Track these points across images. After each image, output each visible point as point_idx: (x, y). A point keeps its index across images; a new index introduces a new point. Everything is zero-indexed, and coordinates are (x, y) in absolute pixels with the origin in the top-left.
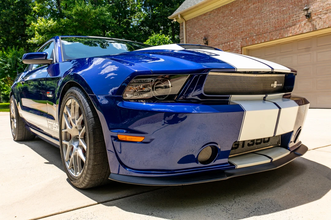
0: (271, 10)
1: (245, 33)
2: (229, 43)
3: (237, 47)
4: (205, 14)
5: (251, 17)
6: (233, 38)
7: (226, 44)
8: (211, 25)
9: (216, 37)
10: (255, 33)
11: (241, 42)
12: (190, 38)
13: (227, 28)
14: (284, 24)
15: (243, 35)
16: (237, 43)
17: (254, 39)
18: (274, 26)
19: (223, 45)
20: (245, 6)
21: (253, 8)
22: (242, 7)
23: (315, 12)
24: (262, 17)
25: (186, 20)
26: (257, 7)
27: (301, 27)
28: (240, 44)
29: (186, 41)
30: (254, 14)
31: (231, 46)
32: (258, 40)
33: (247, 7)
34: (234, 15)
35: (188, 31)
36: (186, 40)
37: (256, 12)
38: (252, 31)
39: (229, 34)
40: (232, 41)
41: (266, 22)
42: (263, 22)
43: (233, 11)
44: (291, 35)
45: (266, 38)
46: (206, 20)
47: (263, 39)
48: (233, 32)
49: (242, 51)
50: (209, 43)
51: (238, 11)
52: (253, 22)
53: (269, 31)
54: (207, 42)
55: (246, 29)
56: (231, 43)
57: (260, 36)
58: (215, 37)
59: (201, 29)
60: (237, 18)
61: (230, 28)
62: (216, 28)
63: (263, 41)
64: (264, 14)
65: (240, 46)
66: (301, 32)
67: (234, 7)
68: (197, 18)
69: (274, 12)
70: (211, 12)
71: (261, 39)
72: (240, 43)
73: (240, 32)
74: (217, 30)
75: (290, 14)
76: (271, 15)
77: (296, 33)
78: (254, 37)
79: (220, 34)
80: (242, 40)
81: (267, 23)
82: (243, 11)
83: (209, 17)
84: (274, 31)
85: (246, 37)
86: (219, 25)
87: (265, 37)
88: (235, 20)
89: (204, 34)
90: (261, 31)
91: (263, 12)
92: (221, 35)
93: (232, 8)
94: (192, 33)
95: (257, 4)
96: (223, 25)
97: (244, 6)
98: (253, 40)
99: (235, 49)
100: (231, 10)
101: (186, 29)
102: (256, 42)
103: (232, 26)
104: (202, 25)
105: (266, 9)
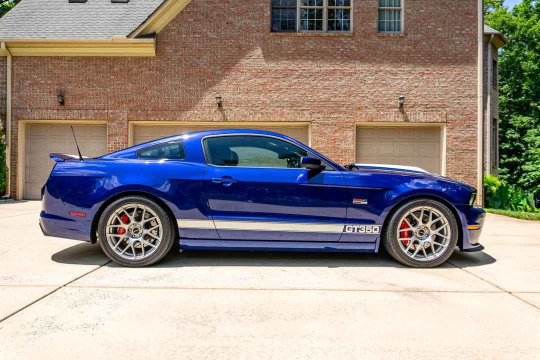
0: (174, 85)
1: (136, 104)
2: (106, 111)
3: (121, 119)
4: (58, 58)
5: (145, 85)
6: (115, 106)
7: (101, 111)
8: (72, 77)
9: (82, 97)
10: (150, 107)
11: (128, 114)
12: (21, 87)
13: (104, 90)
14: (191, 106)
15: (132, 105)
16: (121, 114)
17: (150, 114)
18: (178, 105)
19: (96, 111)
20: (136, 69)
21: (149, 75)
22: (132, 69)
23: (226, 102)
24: (162, 90)
25: (14, 55)
26: (154, 76)
27: (210, 113)
28: (126, 116)
29: (12, 89)
30: (149, 82)
31: (111, 116)
32: (155, 117)
33: (138, 70)
34: (117, 75)
35: (17, 74)
36: (12, 87)
37: (153, 81)
38: (146, 103)
39: (108, 98)
40: (111, 109)
41: (166, 97)
42: (162, 96)
43: (116, 69)
44: (199, 120)
45: (167, 116)
46: (61, 67)
47: (162, 116)
48: (114, 97)
49: (128, 126)
50: (66, 103)
51: (124, 72)
52: (149, 92)
53: (170, 109)
54: (63, 100)
55: (137, 98)
56: (110, 111)
57: (158, 112)
58: (80, 96)
59: (50, 78)
60: (122, 80)
61: (108, 90)
62: (82, 84)
63: (162, 119)
64: (165, 87)
65: (126, 119)
66: (211, 119)
67: (118, 64)
68: (40, 58)
69: (178, 88)
70: (73, 58)
71: (159, 116)
72: (126, 114)
73: (127, 101)
74: (83, 88)
75: (198, 96)
76: (174, 91)
77: (205, 119)
78: (149, 112)
79: (90, 95)
80: (129, 112)
81: (169, 99)
82: (132, 75)
83: (69, 64)
84: (178, 111)
85: (136, 109)
86: (89, 81)
87: (165, 114)
88: (118, 82)
89: (55, 87)
90: (160, 106)
91: (162, 84)
92: (91, 97)
93: (113, 64)
94: (27, 79)
95: (154, 72)
96: (95, 83)
97: (134, 68)
98: (147, 115)
99: (117, 121)
100: (112, 67)
101: (12, 69)
102: (152, 118)
103: (113, 89)
104: (52, 72)
105: (167, 82)
